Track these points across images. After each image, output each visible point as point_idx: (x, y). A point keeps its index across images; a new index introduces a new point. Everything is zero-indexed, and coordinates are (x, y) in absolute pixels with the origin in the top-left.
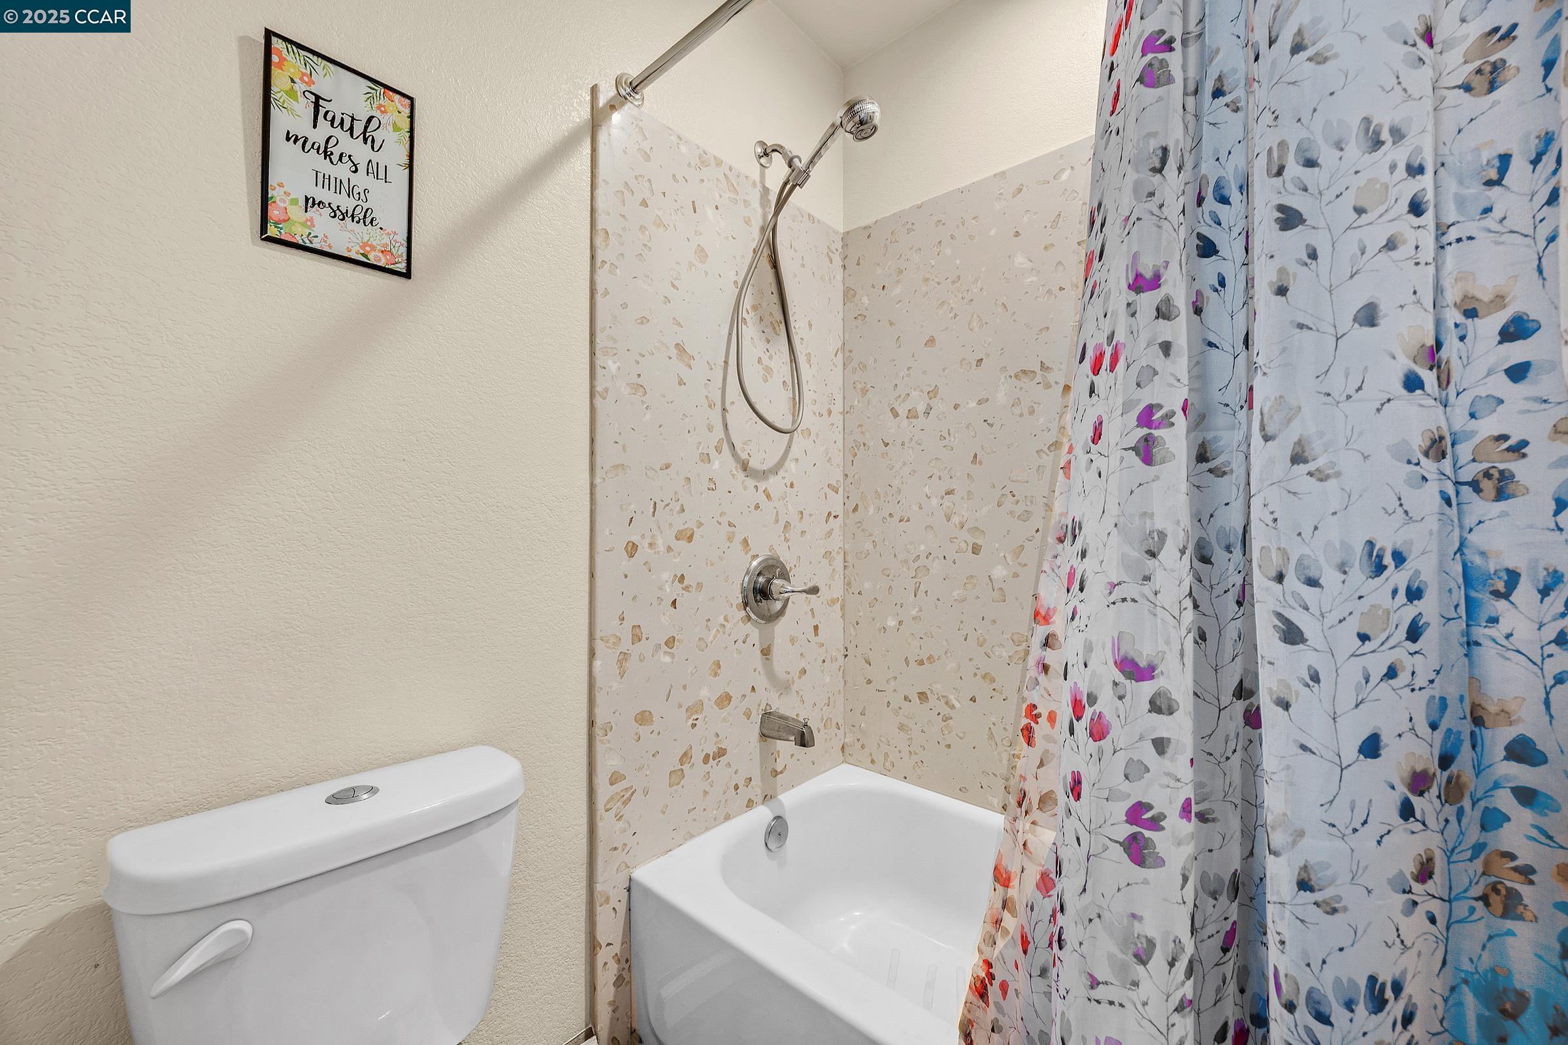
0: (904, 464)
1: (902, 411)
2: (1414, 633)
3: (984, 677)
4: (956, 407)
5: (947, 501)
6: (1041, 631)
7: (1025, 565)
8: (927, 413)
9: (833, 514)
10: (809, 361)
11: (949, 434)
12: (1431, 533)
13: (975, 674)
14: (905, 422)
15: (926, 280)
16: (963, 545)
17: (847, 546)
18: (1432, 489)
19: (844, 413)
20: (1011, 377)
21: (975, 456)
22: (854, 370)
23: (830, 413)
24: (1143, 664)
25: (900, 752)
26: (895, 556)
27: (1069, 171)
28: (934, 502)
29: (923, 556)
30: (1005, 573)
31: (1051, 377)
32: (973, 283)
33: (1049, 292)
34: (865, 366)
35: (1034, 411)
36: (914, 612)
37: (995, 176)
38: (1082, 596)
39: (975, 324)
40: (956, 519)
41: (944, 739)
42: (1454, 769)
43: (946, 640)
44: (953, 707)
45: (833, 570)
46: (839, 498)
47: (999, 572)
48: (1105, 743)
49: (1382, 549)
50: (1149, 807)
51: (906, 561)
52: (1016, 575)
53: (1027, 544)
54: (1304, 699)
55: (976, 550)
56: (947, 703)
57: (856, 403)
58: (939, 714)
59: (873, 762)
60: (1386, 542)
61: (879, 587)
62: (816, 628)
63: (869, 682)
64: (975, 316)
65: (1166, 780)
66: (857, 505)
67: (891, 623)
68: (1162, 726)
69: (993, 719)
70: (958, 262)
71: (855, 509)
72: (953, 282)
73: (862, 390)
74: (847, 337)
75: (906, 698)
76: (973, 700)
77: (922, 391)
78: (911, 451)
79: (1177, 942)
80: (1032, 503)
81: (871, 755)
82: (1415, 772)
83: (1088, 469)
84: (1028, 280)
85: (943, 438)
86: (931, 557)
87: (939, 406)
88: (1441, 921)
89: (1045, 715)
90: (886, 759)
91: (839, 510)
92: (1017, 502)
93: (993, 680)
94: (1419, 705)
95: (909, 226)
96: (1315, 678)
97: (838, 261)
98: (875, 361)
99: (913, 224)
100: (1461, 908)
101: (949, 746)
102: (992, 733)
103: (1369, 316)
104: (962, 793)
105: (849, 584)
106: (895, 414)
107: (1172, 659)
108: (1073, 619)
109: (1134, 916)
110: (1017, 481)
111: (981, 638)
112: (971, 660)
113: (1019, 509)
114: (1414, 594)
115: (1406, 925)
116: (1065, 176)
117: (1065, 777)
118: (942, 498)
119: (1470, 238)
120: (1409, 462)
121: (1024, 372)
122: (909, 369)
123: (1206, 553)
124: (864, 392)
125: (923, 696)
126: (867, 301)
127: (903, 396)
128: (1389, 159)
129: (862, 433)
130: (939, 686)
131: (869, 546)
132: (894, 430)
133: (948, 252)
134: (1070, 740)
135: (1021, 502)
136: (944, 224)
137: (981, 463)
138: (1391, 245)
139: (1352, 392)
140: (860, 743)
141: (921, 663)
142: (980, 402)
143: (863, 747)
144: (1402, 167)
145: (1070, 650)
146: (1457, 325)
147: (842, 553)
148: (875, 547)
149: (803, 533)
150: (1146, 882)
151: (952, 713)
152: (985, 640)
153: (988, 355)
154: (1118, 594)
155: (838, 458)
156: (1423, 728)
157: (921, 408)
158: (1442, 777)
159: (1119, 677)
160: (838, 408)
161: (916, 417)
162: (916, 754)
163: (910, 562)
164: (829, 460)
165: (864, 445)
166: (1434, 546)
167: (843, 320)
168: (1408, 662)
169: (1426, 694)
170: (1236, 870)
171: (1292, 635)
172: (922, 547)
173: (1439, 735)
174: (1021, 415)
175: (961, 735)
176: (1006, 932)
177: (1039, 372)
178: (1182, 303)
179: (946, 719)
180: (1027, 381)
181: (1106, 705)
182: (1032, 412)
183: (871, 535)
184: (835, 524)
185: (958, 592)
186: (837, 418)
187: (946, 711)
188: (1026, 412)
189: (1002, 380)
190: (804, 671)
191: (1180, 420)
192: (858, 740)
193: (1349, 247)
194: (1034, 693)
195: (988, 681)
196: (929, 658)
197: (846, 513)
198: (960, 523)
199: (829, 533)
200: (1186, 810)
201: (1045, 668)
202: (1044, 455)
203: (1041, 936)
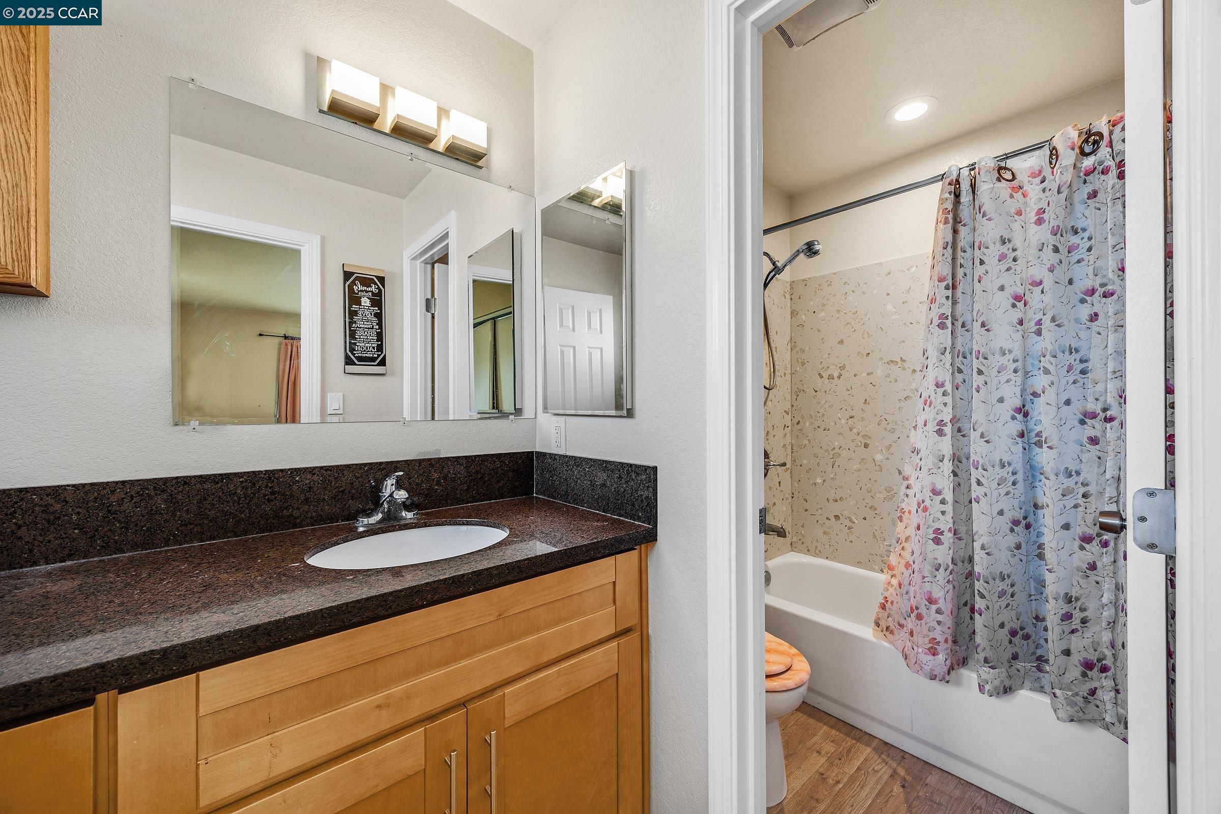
0: (826, 402)
1: (825, 375)
2: (1014, 484)
3: (871, 508)
4: (855, 375)
5: (850, 421)
6: (905, 483)
7: (892, 454)
8: (839, 377)
9: (787, 426)
10: (776, 351)
11: (852, 389)
12: (1019, 457)
13: (866, 506)
14: (827, 381)
15: (838, 311)
16: (859, 443)
17: (793, 442)
18: (1020, 445)
19: (792, 374)
20: (885, 363)
21: (866, 400)
22: (797, 353)
23: (785, 374)
24: (938, 491)
25: (824, 545)
26: (821, 447)
27: (915, 267)
28: (843, 421)
29: (837, 448)
30: (882, 457)
31: (906, 365)
32: (865, 315)
33: (905, 324)
34: (803, 351)
35: (897, 380)
36: (832, 476)
37: (876, 264)
38: (920, 472)
39: (865, 335)
40: (855, 430)
41: (849, 538)
42: (1028, 520)
43: (850, 490)
44: (854, 522)
45: (787, 454)
46: (788, 418)
47: (878, 457)
48: (927, 513)
49: (1005, 461)
50: (940, 529)
51: (827, 450)
52: (888, 459)
53: (893, 444)
54: (983, 501)
55: (866, 446)
56: (850, 521)
57: (798, 369)
58: (846, 526)
59: (808, 550)
60: (1006, 459)
61: (812, 462)
62: (780, 482)
63: (806, 510)
64: (865, 331)
65: (945, 522)
66: (799, 421)
67: (819, 480)
68: (943, 508)
69: (875, 528)
70: (856, 304)
71: (798, 423)
72: (854, 314)
73: (802, 363)
74: (793, 335)
75: (827, 518)
76: (865, 519)
77: (836, 366)
78: (830, 396)
79: (947, 565)
80: (896, 424)
81: (807, 547)
82: (1015, 520)
83: (923, 433)
84: (894, 317)
85: (847, 390)
86: (841, 449)
87: (845, 374)
88: (1024, 561)
89: (907, 512)
90: (816, 549)
91: (789, 423)
92: (888, 424)
93: (875, 509)
94: (1016, 503)
95: (829, 283)
96: (986, 495)
97: (788, 297)
98: (810, 349)
99: (831, 282)
100: (1030, 558)
101: (851, 542)
102: (875, 535)
103: (1001, 400)
104: (859, 564)
105: (795, 461)
106: (822, 377)
107: (946, 489)
108: (917, 478)
109: (935, 558)
110: (888, 414)
111: (869, 489)
112: (864, 499)
113: (889, 427)
114: (1014, 473)
115: (1013, 561)
116: (913, 270)
117: (915, 526)
118: (848, 420)
119: (1035, 375)
120: (1012, 439)
121: (892, 361)
122: (829, 354)
123: (960, 460)
124: (803, 364)
125: (837, 517)
126: (805, 318)
127: (825, 368)
128: (1008, 358)
129: (802, 384)
130: (846, 512)
131: (806, 442)
132: (820, 384)
133: (851, 298)
134: (917, 515)
135: (890, 424)
136: (848, 284)
137: (869, 404)
138: (1008, 381)
139: (996, 420)
140: (801, 541)
141: (836, 501)
142: (868, 374)
143: (803, 543)
144: (1011, 360)
145: (916, 487)
146: (1031, 400)
147: (791, 445)
148: (809, 443)
149: (774, 435)
150: (939, 549)
151: (853, 525)
152: (871, 490)
153: (872, 351)
154: (931, 472)
155: (788, 397)
156: (1017, 509)
157: (836, 374)
158: (1024, 522)
159: (932, 495)
160: (788, 372)
161: (833, 379)
162: (833, 546)
163: (830, 450)
164: (785, 399)
165: (803, 391)
166: (1021, 460)
167: (791, 326)
168: (1012, 491)
169: (1018, 500)
170: (970, 555)
171: (979, 483)
172: (837, 444)
173: (1023, 511)
174: (890, 382)
175: (858, 536)
176: (892, 586)
177: (900, 362)
178: (950, 391)
179: (850, 528)
180: (893, 365)
181: (928, 503)
182: (896, 381)
183: (808, 437)
184: (788, 430)
185: (856, 466)
186: (788, 377)
187: (850, 524)
188: (893, 381)
189: (880, 364)
190: (775, 504)
191: (949, 425)
192: (800, 540)
193: (995, 381)
194: (903, 504)
195: (873, 510)
196: (840, 499)
197: (793, 425)
198: (857, 432)
199: (785, 435)
200: (950, 530)
201: (907, 496)
202: (902, 402)
203: (906, 582)
